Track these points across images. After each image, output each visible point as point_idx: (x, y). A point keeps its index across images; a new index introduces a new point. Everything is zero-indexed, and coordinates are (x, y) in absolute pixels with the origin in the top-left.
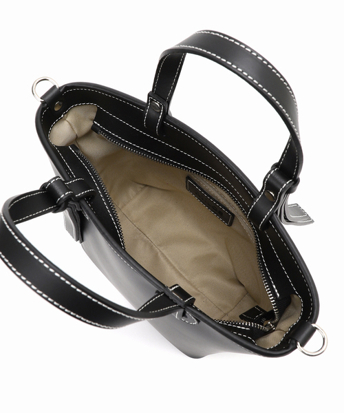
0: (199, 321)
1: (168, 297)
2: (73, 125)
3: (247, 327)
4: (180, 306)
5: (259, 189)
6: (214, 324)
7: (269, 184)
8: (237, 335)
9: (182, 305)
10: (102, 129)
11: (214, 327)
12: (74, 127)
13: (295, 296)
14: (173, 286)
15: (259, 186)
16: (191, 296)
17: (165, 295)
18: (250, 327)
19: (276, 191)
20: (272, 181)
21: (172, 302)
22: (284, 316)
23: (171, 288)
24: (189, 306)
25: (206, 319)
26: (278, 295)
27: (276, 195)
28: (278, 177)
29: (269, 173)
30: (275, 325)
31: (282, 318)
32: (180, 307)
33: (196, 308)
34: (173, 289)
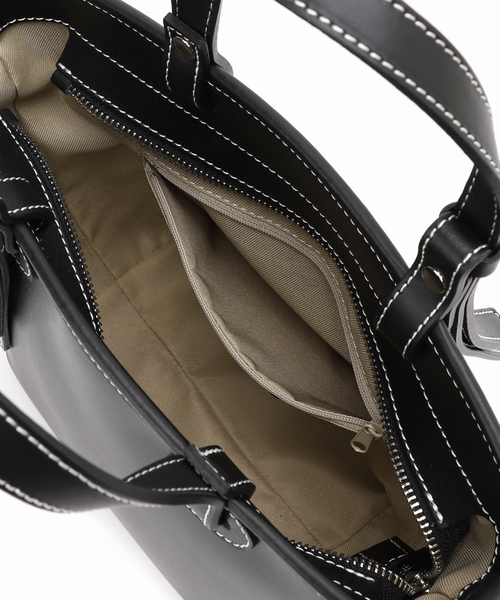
0: (255, 541)
1: (193, 468)
2: (10, 65)
3: (370, 574)
4: (217, 493)
5: (409, 261)
6: (288, 551)
7: (432, 251)
8: (341, 587)
9: (222, 492)
10: (76, 84)
11: (287, 558)
12: (11, 71)
13: (481, 519)
14: (209, 448)
15: (409, 253)
16: (245, 479)
17: (186, 462)
18: (377, 577)
19: (447, 270)
20: (440, 244)
21: (199, 480)
22: (453, 564)
23: (203, 450)
24: (238, 498)
25: (272, 536)
26: (440, 517)
27: (447, 278)
28: (453, 237)
29: (435, 225)
30: (431, 582)
31: (448, 570)
32: (217, 495)
33: (252, 508)
34: (207, 453)
